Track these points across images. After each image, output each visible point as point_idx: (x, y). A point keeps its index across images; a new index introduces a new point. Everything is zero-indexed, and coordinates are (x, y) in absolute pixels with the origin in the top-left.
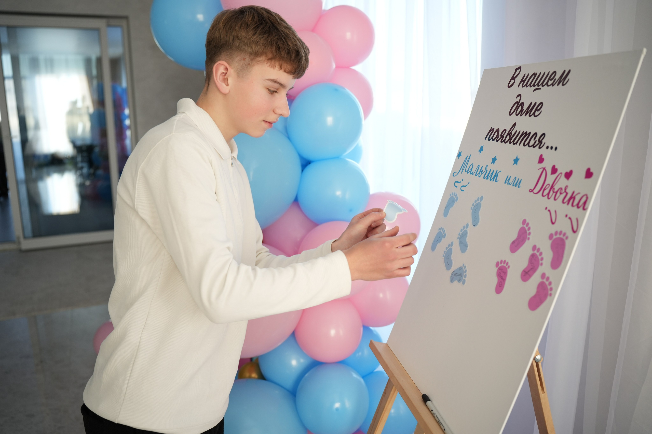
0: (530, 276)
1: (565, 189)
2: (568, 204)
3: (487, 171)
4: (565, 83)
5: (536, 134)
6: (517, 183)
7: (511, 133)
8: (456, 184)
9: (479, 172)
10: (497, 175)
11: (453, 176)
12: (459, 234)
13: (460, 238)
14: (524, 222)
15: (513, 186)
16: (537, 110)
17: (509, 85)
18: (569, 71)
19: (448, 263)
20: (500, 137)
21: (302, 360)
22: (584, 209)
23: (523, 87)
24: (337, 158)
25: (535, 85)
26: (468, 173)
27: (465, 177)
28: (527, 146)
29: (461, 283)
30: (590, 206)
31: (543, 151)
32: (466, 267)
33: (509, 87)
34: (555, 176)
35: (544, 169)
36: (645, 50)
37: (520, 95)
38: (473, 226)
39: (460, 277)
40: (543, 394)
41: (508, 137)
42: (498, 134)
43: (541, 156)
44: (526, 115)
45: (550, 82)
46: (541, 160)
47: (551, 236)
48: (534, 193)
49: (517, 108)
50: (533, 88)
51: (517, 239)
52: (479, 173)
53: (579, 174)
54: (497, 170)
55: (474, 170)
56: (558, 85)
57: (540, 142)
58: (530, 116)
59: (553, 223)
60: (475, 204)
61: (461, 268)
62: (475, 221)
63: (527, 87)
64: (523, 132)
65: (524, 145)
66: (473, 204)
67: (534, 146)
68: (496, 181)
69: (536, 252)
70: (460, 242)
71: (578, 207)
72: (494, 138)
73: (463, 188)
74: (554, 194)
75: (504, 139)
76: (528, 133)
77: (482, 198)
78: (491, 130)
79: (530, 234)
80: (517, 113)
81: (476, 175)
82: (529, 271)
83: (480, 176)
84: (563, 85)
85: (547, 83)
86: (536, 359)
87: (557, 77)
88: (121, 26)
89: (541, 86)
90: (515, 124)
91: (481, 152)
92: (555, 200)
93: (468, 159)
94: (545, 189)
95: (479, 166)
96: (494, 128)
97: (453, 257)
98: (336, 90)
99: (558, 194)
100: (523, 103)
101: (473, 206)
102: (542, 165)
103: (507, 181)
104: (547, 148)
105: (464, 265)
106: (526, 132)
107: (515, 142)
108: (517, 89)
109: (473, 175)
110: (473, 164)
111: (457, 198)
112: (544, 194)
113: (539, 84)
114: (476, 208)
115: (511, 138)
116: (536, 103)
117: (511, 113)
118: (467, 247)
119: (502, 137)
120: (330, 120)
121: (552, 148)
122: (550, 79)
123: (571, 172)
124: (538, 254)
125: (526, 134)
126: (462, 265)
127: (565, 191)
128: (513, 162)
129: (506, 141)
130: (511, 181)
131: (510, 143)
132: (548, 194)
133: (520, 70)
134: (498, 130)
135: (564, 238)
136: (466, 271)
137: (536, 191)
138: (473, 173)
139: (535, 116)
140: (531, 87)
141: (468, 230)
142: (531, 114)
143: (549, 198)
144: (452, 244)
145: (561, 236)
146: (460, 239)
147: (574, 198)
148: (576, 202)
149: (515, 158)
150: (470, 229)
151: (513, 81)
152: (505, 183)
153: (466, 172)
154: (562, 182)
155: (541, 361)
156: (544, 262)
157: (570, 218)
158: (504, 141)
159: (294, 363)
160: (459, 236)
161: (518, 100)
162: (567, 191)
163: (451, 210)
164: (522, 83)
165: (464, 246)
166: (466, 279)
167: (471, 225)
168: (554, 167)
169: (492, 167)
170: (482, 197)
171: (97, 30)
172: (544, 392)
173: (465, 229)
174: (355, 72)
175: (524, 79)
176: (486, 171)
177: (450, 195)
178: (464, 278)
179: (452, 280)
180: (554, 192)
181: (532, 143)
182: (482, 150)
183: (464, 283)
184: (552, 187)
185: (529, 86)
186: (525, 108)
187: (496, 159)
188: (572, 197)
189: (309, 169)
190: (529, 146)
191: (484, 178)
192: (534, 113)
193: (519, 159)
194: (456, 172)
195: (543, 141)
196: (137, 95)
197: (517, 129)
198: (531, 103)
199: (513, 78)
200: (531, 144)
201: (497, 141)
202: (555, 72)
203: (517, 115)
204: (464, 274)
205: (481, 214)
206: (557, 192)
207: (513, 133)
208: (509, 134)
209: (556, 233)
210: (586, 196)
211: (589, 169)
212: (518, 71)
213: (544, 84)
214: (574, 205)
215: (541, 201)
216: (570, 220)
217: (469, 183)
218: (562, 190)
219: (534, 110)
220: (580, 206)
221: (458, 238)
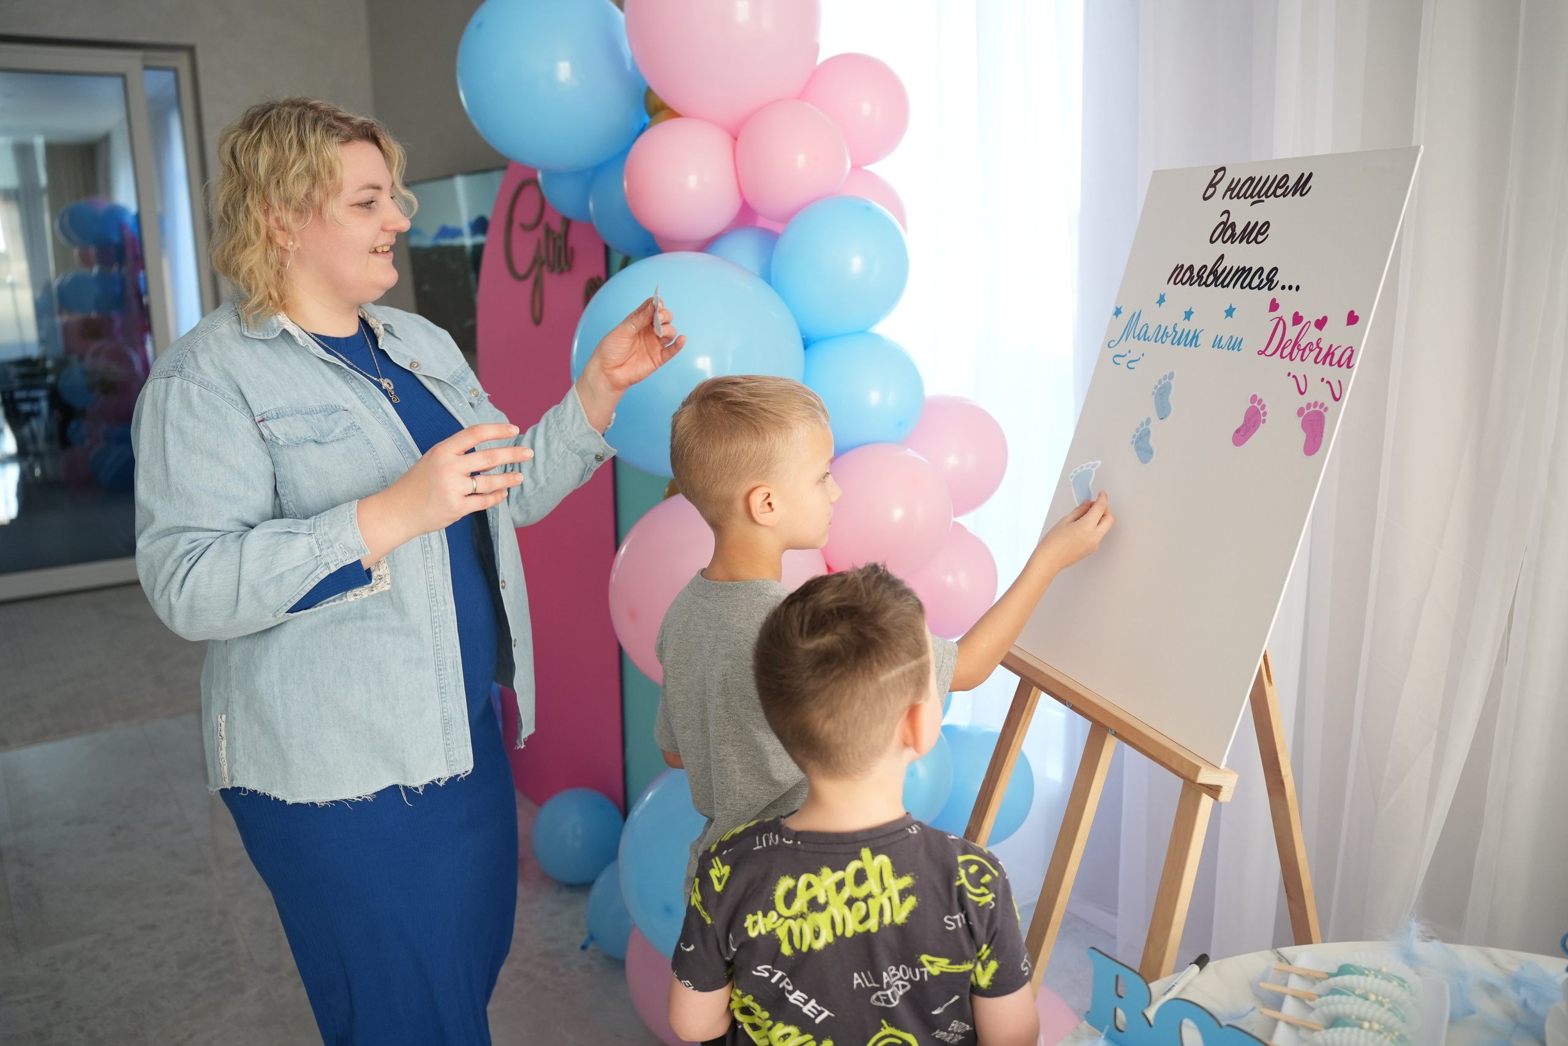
1: (1318, 344)
2: (1324, 364)
3: (1176, 332)
4: (1304, 192)
5: (1261, 269)
6: (1235, 345)
7: (1216, 270)
8: (1117, 360)
9: (1161, 335)
10: (1198, 336)
11: (1108, 347)
12: (1134, 436)
13: (1136, 442)
14: (1254, 398)
15: (1228, 349)
16: (1259, 233)
17: (1206, 196)
18: (1311, 175)
20: (1196, 278)
22: (1349, 367)
23: (1231, 198)
24: (862, 332)
25: (1254, 195)
26: (1139, 339)
27: (1135, 347)
28: (1247, 287)
30: (1357, 361)
31: (1277, 293)
33: (1205, 199)
34: (1299, 327)
35: (1281, 318)
36: (1422, 147)
37: (1227, 212)
38: (1160, 420)
41: (1212, 278)
42: (1192, 273)
43: (1274, 300)
44: (1240, 242)
45: (1279, 192)
46: (1274, 306)
47: (1300, 412)
48: (1266, 355)
49: (1224, 232)
50: (1250, 200)
51: (1243, 425)
52: (1162, 337)
53: (1336, 321)
54: (1196, 330)
55: (1150, 333)
56: (1293, 195)
57: (1270, 280)
58: (1248, 243)
59: (1302, 393)
60: (1159, 386)
62: (1163, 411)
63: (1239, 198)
64: (1239, 267)
65: (1242, 287)
66: (1156, 387)
67: (1259, 287)
68: (1196, 346)
70: (1138, 449)
71: (1340, 366)
72: (1184, 280)
73: (1131, 365)
74: (1301, 352)
75: (1204, 280)
77: (1172, 375)
78: (1179, 267)
79: (1265, 414)
80: (1225, 240)
81: (1156, 341)
83: (1163, 341)
84: (1302, 195)
85: (1274, 193)
87: (1291, 183)
88: (172, 68)
89: (1264, 196)
90: (1222, 257)
91: (1163, 304)
92: (1302, 360)
93: (1136, 317)
94: (1284, 348)
95: (1160, 326)
96: (1182, 266)
99: (1307, 351)
100: (1233, 224)
101: (1155, 388)
102: (1277, 314)
103: (1217, 343)
104: (1283, 288)
106: (1245, 267)
107: (1225, 284)
108: (1220, 202)
110: (1147, 324)
112: (1284, 355)
113: (1261, 194)
114: (1162, 393)
115: (1216, 279)
116: (1257, 223)
117: (1214, 239)
118: (1152, 453)
119: (1200, 277)
120: (856, 263)
121: (1290, 288)
122: (1278, 187)
123: (1325, 319)
125: (1244, 271)
127: (1318, 346)
128: (1225, 315)
129: (1208, 283)
130: (1223, 343)
131: (1216, 286)
132: (1291, 353)
133: (1223, 172)
134: (1191, 268)
135: (1322, 410)
137: (1268, 352)
138: (1150, 339)
139: (1257, 243)
140: (1245, 198)
141: (1150, 427)
142: (1250, 240)
143: (1292, 360)
145: (1317, 408)
146: (1136, 444)
147: (1333, 354)
148: (1336, 359)
149: (1227, 308)
150: (1155, 426)
151: (1211, 190)
152: (1213, 346)
153: (1134, 338)
154: (1312, 335)
157: (1328, 382)
158: (1205, 283)
160: (1134, 440)
161: (1224, 218)
162: (1320, 345)
164: (1229, 193)
165: (1145, 452)
167: (1154, 419)
168: (1296, 314)
169: (1184, 326)
173: (1145, 426)
174: (871, 174)
175: (1233, 186)
176: (1174, 333)
180: (1299, 350)
181: (1255, 283)
182: (1165, 301)
184: (1296, 342)
186: (1238, 231)
187: (1193, 313)
188: (1330, 353)
189: (816, 352)
190: (1251, 288)
191: (1172, 344)
192: (1255, 239)
193: (1235, 309)
194: (1114, 341)
195: (1276, 279)
197: (1226, 263)
198: (1249, 223)
199: (1212, 185)
201: (1191, 285)
202: (1287, 175)
203: (1224, 242)
205: (1171, 399)
206: (1304, 350)
207: (1220, 270)
208: (1213, 271)
209: (1309, 405)
210: (1350, 349)
211: (1351, 313)
212: (1220, 174)
213: (1269, 195)
214: (1333, 363)
215: (1279, 366)
216: (1328, 385)
217: (1143, 355)
218: (1312, 344)
219: (1255, 233)
220: (1342, 363)
221: (1132, 443)
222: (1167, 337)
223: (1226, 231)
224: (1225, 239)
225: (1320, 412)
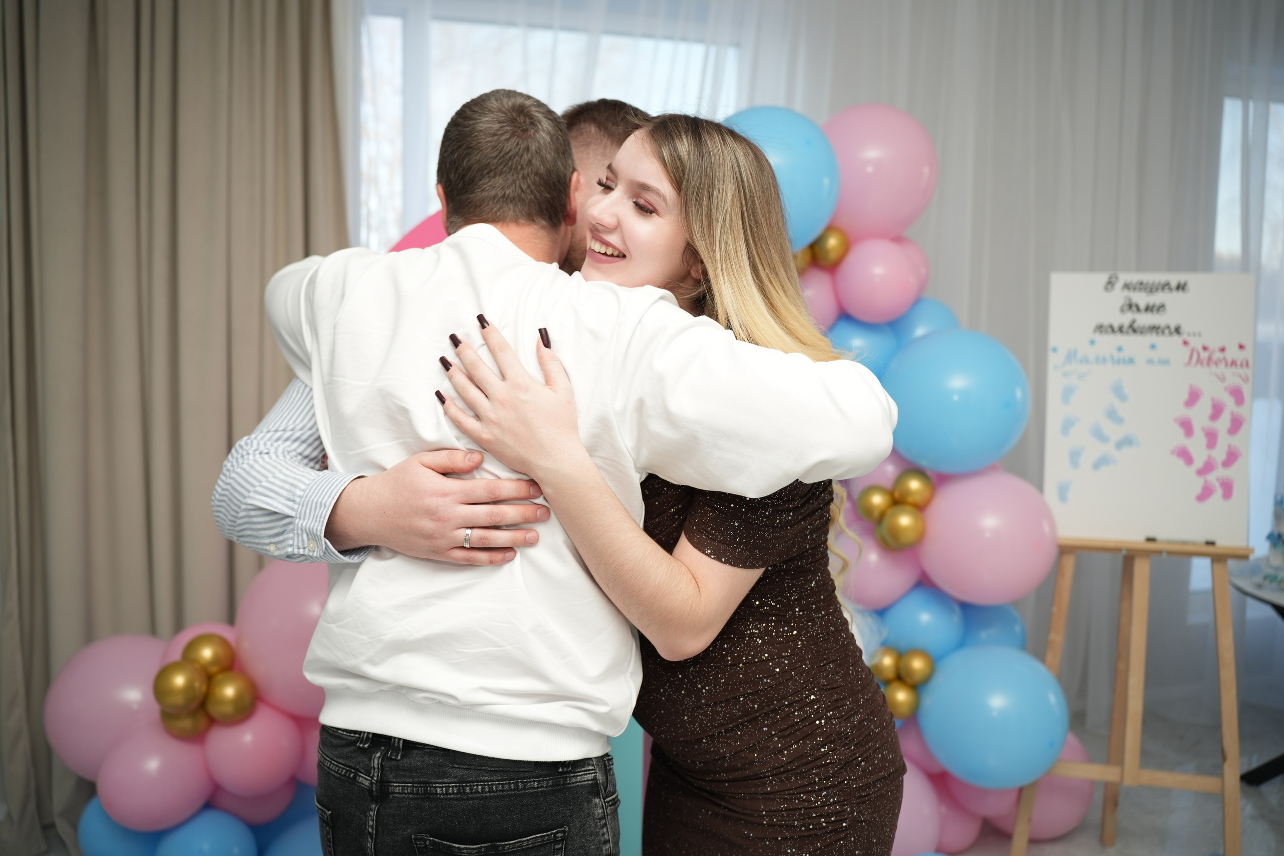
1: (1224, 358)
2: (1232, 367)
4: (1185, 290)
5: (1168, 326)
6: (1165, 362)
9: (1101, 361)
10: (1133, 359)
12: (1104, 413)
14: (1191, 386)
15: (1160, 364)
17: (1107, 289)
20: (1117, 331)
22: (1248, 367)
23: (1128, 291)
26: (1082, 364)
27: (1081, 367)
29: (1133, 445)
31: (1185, 337)
34: (1208, 351)
35: (1194, 348)
37: (1129, 298)
38: (1123, 403)
39: (1130, 443)
41: (1130, 330)
42: (1112, 328)
43: (1185, 340)
46: (1186, 343)
47: (1226, 388)
51: (1189, 398)
53: (1232, 347)
54: (1130, 356)
55: (1091, 360)
56: (1177, 291)
57: (1178, 331)
59: (1223, 380)
60: (1113, 387)
61: (1126, 437)
63: (1135, 291)
64: (1151, 325)
66: (1110, 387)
68: (1133, 365)
70: (1111, 419)
72: (1109, 332)
73: (1080, 377)
76: (1157, 325)
78: (1100, 326)
81: (1098, 364)
82: (1216, 414)
83: (1105, 364)
90: (1134, 321)
91: (1093, 344)
93: (1072, 352)
94: (1202, 361)
95: (1098, 356)
96: (1103, 324)
97: (1107, 432)
99: (1219, 362)
100: (1136, 304)
102: (1191, 346)
103: (1150, 362)
104: (1189, 334)
105: (1129, 433)
108: (1120, 293)
109: (1091, 364)
110: (1085, 356)
111: (1076, 387)
112: (1204, 365)
114: (1116, 389)
115: (1134, 331)
116: (1155, 304)
117: (1124, 312)
118: (1124, 420)
119: (1120, 330)
121: (1194, 334)
123: (1224, 347)
125: (1155, 327)
128: (1149, 348)
130: (1155, 362)
132: (1207, 364)
134: (1110, 325)
136: (1135, 436)
137: (1192, 364)
141: (1116, 407)
143: (1209, 366)
146: (1108, 417)
147: (1236, 362)
148: (1239, 364)
149: (1151, 345)
150: (1120, 406)
152: (1148, 364)
153: (1076, 363)
154: (1217, 355)
156: (1227, 405)
160: (1106, 415)
161: (1128, 301)
163: (1073, 398)
164: (1125, 288)
165: (1118, 420)
166: (1140, 442)
167: (1118, 402)
168: (1204, 346)
169: (1117, 355)
170: (1120, 379)
173: (1111, 407)
175: (1127, 285)
176: (1112, 359)
178: (1137, 442)
179: (1120, 449)
180: (1213, 362)
181: (1167, 331)
183: (1139, 446)
184: (1210, 359)
187: (1123, 348)
191: (1114, 365)
193: (1156, 345)
195: (1181, 330)
197: (1138, 323)
198: (1149, 303)
199: (1110, 284)
205: (1127, 391)
206: (1216, 362)
207: (1135, 327)
208: (1130, 327)
210: (1246, 359)
211: (1241, 344)
212: (1114, 278)
213: (1158, 290)
215: (1202, 369)
216: (1239, 375)
217: (1090, 372)
218: (1221, 359)
220: (1243, 365)
222: (1106, 361)
223: (1131, 306)
224: (1134, 311)
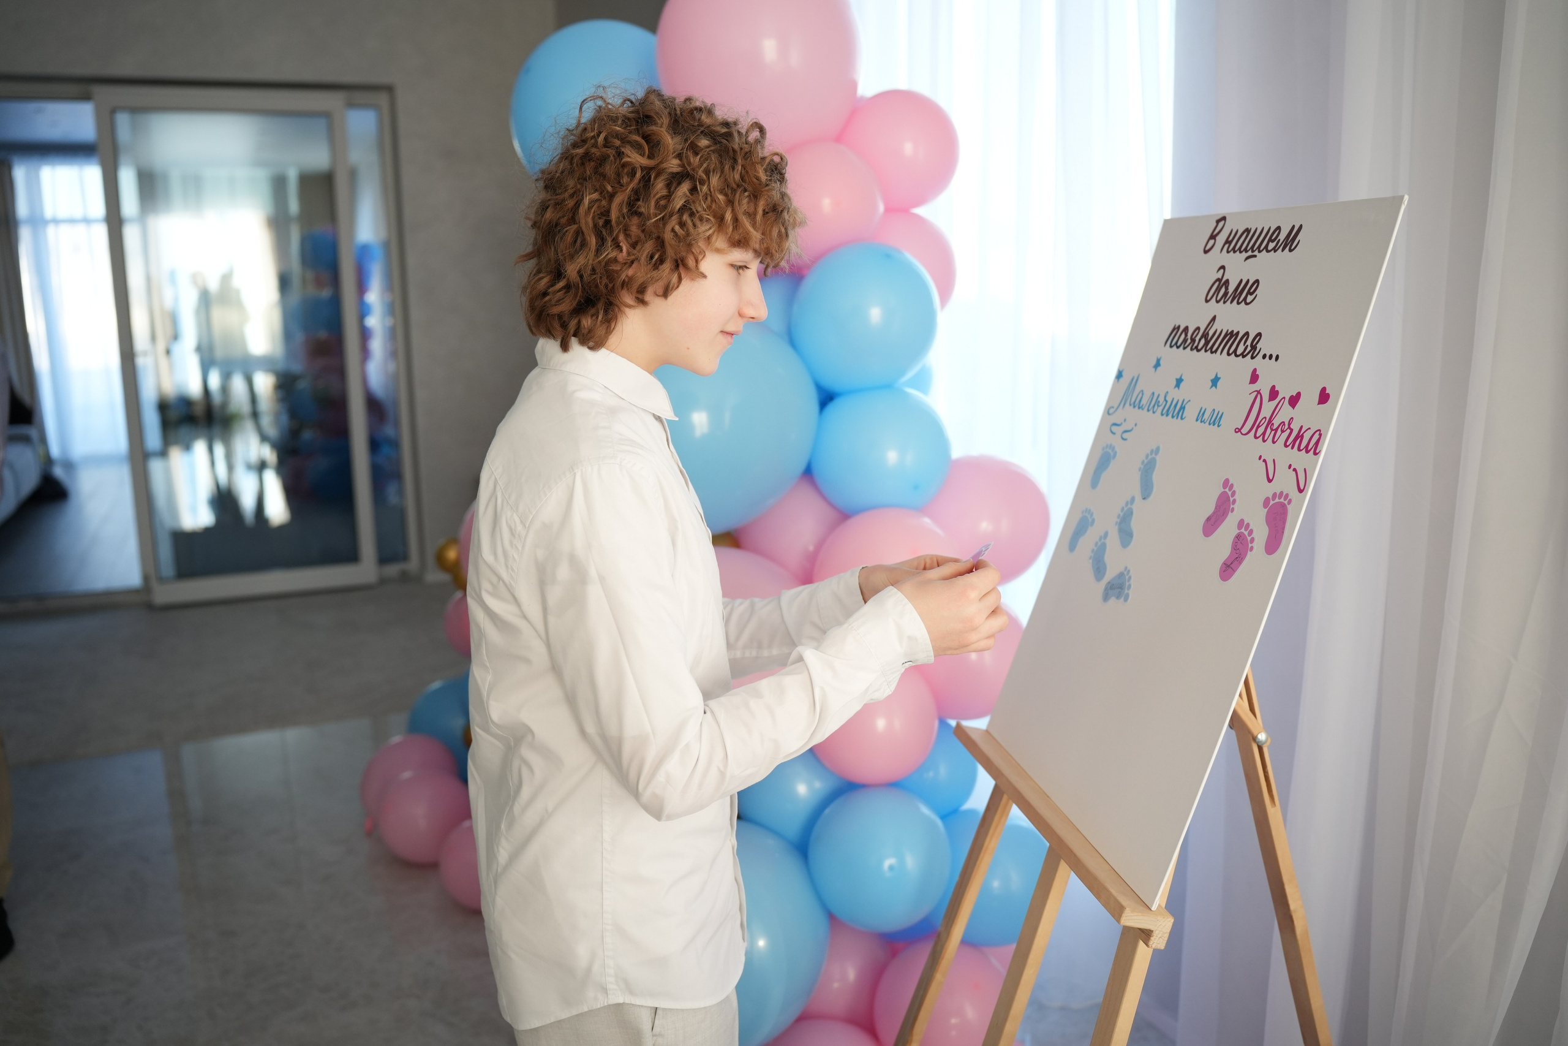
0: (1234, 571)
1: (1289, 424)
2: (1292, 448)
3: (1166, 401)
4: (1292, 248)
5: (1247, 334)
6: (1216, 420)
7: (1208, 334)
8: (1114, 429)
9: (1154, 404)
10: (1184, 408)
11: (1109, 414)
12: (1119, 515)
13: (1120, 523)
14: (1226, 483)
15: (1210, 424)
16: (1249, 293)
17: (1207, 249)
18: (1301, 226)
19: (1099, 569)
20: (1189, 341)
21: (818, 785)
22: (1315, 454)
23: (1228, 252)
24: (888, 386)
25: (1248, 249)
26: (1134, 407)
27: (1130, 414)
28: (1233, 354)
29: (1122, 599)
30: (1324, 448)
31: (1258, 362)
32: (1131, 572)
33: (1206, 252)
34: (1275, 403)
35: (1259, 392)
36: (1406, 197)
37: (1223, 267)
38: (1143, 501)
39: (1120, 590)
40: (1272, 807)
41: (1203, 341)
42: (1186, 335)
43: (1255, 370)
44: (1231, 302)
45: (1271, 246)
46: (1254, 378)
47: (1266, 502)
48: (1242, 434)
49: (1218, 289)
50: (1245, 255)
51: (1214, 513)
52: (1154, 406)
53: (1310, 398)
54: (1184, 400)
55: (1144, 402)
56: (1283, 251)
57: (1254, 347)
58: (1238, 303)
59: (1270, 481)
60: (1146, 461)
61: (1121, 575)
62: (1147, 489)
63: (1235, 252)
64: (1228, 330)
65: (1229, 354)
66: (1143, 462)
67: (1243, 355)
68: (1182, 419)
69: (1243, 530)
70: (1120, 530)
71: (1307, 452)
72: (1179, 344)
73: (1125, 435)
74: (1273, 432)
75: (1196, 344)
76: (1234, 333)
78: (1176, 328)
79: (1234, 502)
81: (1148, 410)
82: (1231, 564)
83: (1155, 411)
84: (1291, 250)
85: (1266, 247)
86: (1257, 741)
87: (1282, 237)
88: (376, 107)
89: (1257, 251)
90: (1214, 318)
91: (1158, 368)
92: (1274, 442)
93: (1134, 382)
94: (1259, 427)
95: (1154, 393)
96: (1179, 327)
97: (1108, 558)
98: (888, 256)
99: (1279, 431)
100: (1227, 281)
101: (1142, 464)
102: (1255, 387)
103: (1200, 418)
104: (1264, 356)
105: (1126, 568)
106: (1233, 331)
107: (1214, 349)
108: (1219, 256)
109: (1143, 409)
110: (1143, 390)
111: (1115, 454)
112: (1258, 435)
113: (1254, 249)
114: (1148, 469)
115: (1207, 343)
116: (1248, 281)
117: (1208, 298)
118: (1132, 537)
119: (1193, 340)
120: (875, 314)
121: (1271, 357)
122: (1270, 240)
123: (1299, 394)
124: (1246, 533)
125: (1232, 335)
126: (1122, 569)
127: (1289, 427)
128: (1211, 384)
129: (1199, 347)
130: (1206, 416)
131: (1206, 351)
132: (1264, 434)
133: (1223, 221)
134: (1186, 329)
135: (1286, 502)
136: (1130, 578)
137: (1244, 431)
138: (1143, 407)
139: (1247, 304)
140: (1241, 252)
141: (1134, 507)
142: (1240, 301)
143: (1264, 441)
144: (1106, 534)
145: (1282, 500)
146: (1119, 525)
147: (1302, 436)
148: (1304, 444)
149: (1213, 377)
150: (1138, 506)
151: (1212, 242)
152: (1197, 420)
153: (1130, 405)
154: (1286, 413)
155: (1268, 743)
156: (1254, 544)
157: (1295, 470)
158: (1196, 347)
159: (802, 789)
160: (1119, 520)
161: (1219, 275)
162: (1292, 426)
163: (1104, 476)
164: (1227, 246)
165: (1126, 535)
166: (1130, 592)
167: (1138, 498)
168: (1273, 388)
169: (1176, 395)
170: (1158, 449)
171: (327, 115)
172: (1275, 805)
173: (1129, 506)
174: (918, 218)
175: (1230, 239)
176: (1165, 403)
177: (1103, 449)
178: (1126, 591)
179: (1106, 598)
180: (1272, 430)
182: (1160, 365)
183: (1126, 599)
184: (1270, 421)
185: (1238, 252)
186: (1231, 289)
187: (1183, 380)
188: (1299, 436)
189: (831, 408)
190: (1237, 356)
191: (1162, 415)
192: (1245, 299)
193: (1220, 378)
194: (1113, 407)
195: (1259, 346)
196: (411, 261)
197: (1218, 326)
198: (1241, 281)
199: (1213, 237)
200: (1240, 351)
201: (1184, 348)
202: (1279, 228)
203: (1218, 302)
204: (1127, 584)
205: (1156, 477)
206: (1276, 430)
207: (1211, 333)
208: (1205, 335)
209: (1275, 495)
210: (1318, 432)
211: (1324, 389)
212: (1221, 224)
213: (1261, 249)
214: (1301, 448)
215: (1252, 446)
216: (1294, 472)
217: (1136, 425)
218: (1284, 425)
219: (1245, 292)
220: (1309, 449)
221: (1116, 524)
222: (1158, 406)
223: (1220, 289)
224: (1218, 298)
225: (1284, 504)
